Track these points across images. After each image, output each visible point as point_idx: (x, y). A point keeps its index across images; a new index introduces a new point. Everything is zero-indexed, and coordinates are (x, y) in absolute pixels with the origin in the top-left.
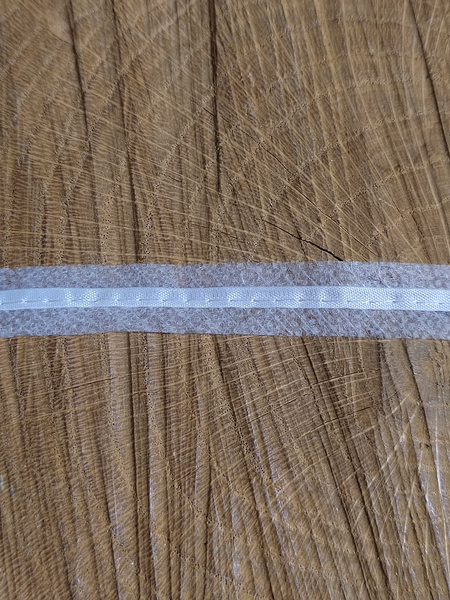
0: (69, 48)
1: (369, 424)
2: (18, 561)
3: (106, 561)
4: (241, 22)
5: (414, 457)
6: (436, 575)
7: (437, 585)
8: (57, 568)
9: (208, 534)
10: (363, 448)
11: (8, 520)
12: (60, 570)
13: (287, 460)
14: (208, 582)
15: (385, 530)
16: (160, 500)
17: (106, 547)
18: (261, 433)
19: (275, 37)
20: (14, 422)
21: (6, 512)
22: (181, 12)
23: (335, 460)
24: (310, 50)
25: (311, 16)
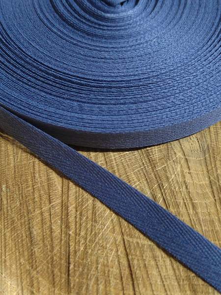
1: (163, 164)
2: (7, 219)
3: (48, 220)
5: (184, 176)
6: (196, 223)
7: (197, 227)
8: (25, 222)
9: (94, 207)
10: (162, 173)
11: (5, 202)
12: (26, 223)
13: (129, 179)
14: (93, 227)
15: (172, 205)
16: (73, 195)
17: (47, 214)
18: (118, 169)
20: (12, 165)
21: (4, 200)
23: (149, 179)
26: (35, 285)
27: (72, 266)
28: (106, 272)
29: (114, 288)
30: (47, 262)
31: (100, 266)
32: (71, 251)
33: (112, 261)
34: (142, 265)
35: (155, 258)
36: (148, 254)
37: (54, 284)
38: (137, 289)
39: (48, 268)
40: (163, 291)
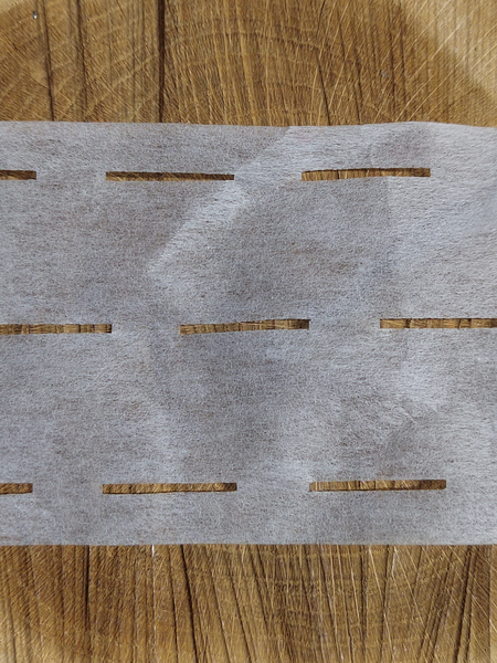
0: (46, 92)
4: (184, 79)
19: (210, 93)
22: (138, 68)
24: (238, 105)
25: (240, 78)
26: (32, 614)
27: (92, 586)
28: (149, 596)
29: (161, 624)
30: (52, 574)
31: (138, 587)
32: (92, 558)
33: (158, 577)
34: (208, 588)
35: (230, 575)
36: (219, 568)
37: (63, 612)
38: (197, 627)
39: (53, 584)
40: (240, 630)
